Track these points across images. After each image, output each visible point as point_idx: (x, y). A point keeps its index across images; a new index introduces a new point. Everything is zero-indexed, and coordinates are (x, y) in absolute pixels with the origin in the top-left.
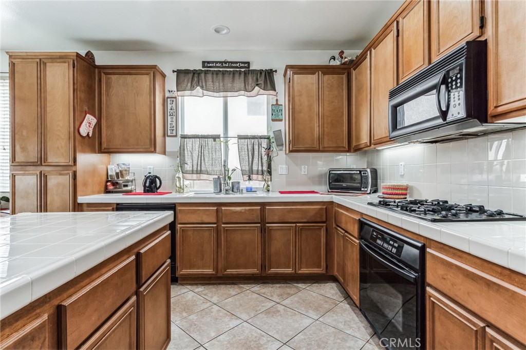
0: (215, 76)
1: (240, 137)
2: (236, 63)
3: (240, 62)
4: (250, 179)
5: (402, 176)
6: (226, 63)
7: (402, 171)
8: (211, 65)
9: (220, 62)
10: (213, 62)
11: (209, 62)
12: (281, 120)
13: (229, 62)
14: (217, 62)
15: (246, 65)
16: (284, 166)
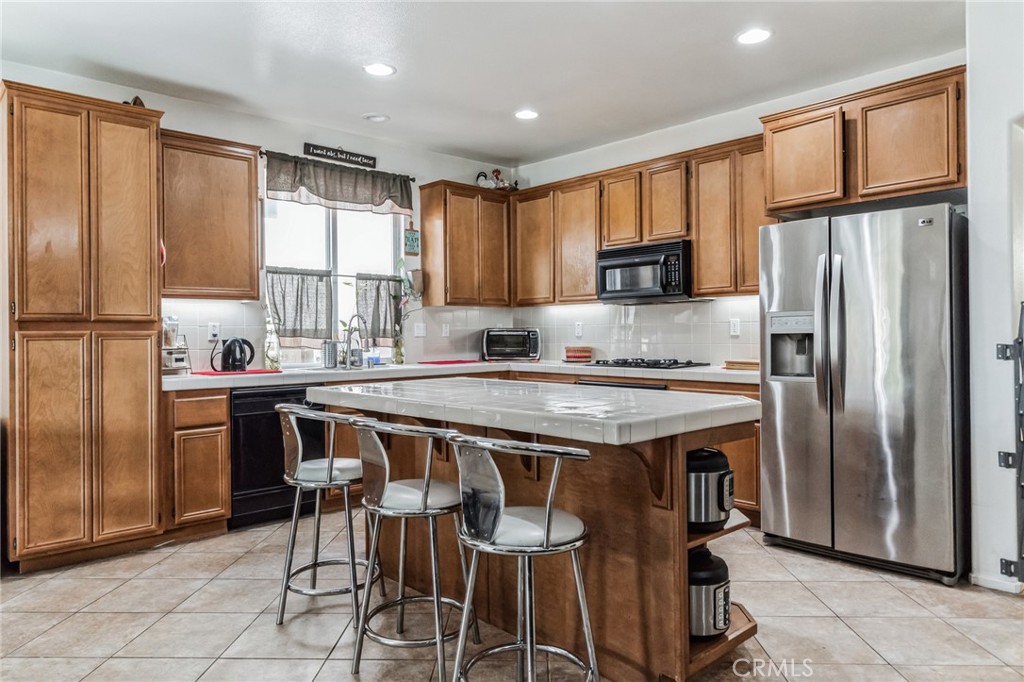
0: (328, 172)
1: (360, 277)
2: (358, 156)
3: (363, 156)
4: (375, 344)
5: (579, 338)
6: (342, 152)
7: (578, 332)
8: (319, 152)
9: (334, 150)
10: (322, 148)
11: (316, 147)
12: (416, 254)
13: (347, 153)
14: (328, 149)
15: (371, 162)
16: (422, 325)
